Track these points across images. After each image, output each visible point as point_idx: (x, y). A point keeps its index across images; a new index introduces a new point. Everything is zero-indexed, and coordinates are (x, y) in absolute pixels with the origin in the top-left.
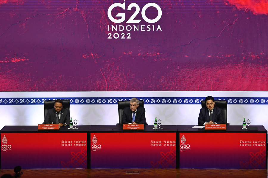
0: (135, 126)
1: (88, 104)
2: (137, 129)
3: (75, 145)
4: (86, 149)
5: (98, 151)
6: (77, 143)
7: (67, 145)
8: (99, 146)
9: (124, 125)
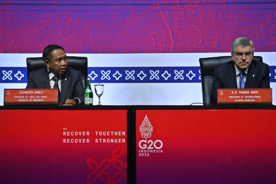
0: (250, 94)
1: (130, 81)
2: (253, 100)
3: (97, 142)
4: (125, 151)
5: (154, 155)
6: (103, 137)
7: (76, 141)
8: (158, 144)
9: (221, 92)
